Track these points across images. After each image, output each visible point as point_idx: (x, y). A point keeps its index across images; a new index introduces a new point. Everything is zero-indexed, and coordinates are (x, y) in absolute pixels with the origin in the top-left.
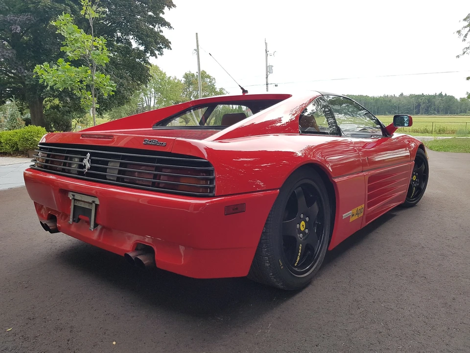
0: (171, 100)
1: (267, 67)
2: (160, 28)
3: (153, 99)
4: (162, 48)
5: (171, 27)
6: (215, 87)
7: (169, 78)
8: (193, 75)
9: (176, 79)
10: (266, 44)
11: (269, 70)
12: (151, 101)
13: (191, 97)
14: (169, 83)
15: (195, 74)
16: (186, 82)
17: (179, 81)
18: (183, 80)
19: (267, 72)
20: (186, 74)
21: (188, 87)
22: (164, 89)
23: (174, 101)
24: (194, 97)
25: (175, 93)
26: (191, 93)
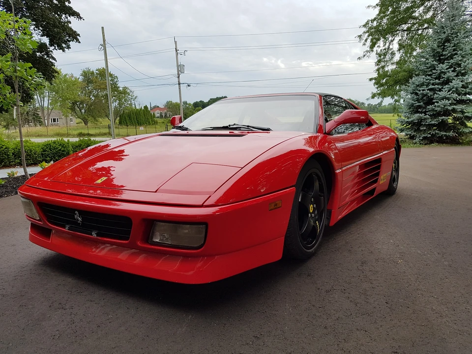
0: (67, 99)
1: (178, 66)
2: (67, 18)
3: (46, 99)
4: (69, 41)
5: (81, 18)
6: (118, 85)
7: (65, 75)
8: (93, 73)
9: (72, 76)
10: (176, 42)
11: (180, 69)
12: (44, 101)
13: (91, 97)
14: (65, 81)
15: (95, 72)
16: (84, 81)
17: (77, 79)
18: (81, 79)
19: (178, 71)
20: (84, 72)
21: (86, 85)
22: (59, 88)
23: (71, 100)
24: (94, 96)
25: (73, 93)
26: (91, 92)
